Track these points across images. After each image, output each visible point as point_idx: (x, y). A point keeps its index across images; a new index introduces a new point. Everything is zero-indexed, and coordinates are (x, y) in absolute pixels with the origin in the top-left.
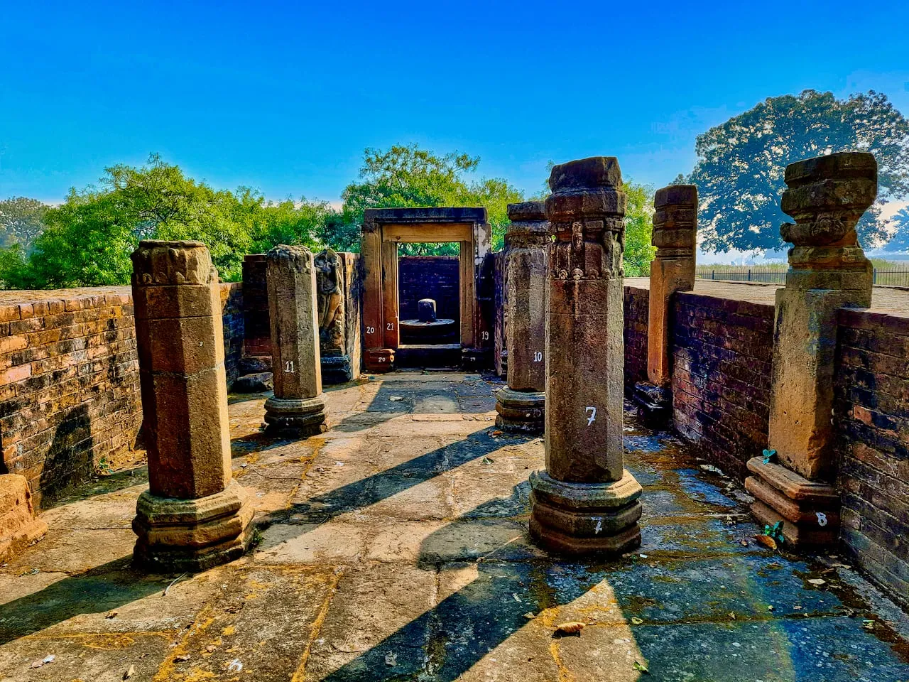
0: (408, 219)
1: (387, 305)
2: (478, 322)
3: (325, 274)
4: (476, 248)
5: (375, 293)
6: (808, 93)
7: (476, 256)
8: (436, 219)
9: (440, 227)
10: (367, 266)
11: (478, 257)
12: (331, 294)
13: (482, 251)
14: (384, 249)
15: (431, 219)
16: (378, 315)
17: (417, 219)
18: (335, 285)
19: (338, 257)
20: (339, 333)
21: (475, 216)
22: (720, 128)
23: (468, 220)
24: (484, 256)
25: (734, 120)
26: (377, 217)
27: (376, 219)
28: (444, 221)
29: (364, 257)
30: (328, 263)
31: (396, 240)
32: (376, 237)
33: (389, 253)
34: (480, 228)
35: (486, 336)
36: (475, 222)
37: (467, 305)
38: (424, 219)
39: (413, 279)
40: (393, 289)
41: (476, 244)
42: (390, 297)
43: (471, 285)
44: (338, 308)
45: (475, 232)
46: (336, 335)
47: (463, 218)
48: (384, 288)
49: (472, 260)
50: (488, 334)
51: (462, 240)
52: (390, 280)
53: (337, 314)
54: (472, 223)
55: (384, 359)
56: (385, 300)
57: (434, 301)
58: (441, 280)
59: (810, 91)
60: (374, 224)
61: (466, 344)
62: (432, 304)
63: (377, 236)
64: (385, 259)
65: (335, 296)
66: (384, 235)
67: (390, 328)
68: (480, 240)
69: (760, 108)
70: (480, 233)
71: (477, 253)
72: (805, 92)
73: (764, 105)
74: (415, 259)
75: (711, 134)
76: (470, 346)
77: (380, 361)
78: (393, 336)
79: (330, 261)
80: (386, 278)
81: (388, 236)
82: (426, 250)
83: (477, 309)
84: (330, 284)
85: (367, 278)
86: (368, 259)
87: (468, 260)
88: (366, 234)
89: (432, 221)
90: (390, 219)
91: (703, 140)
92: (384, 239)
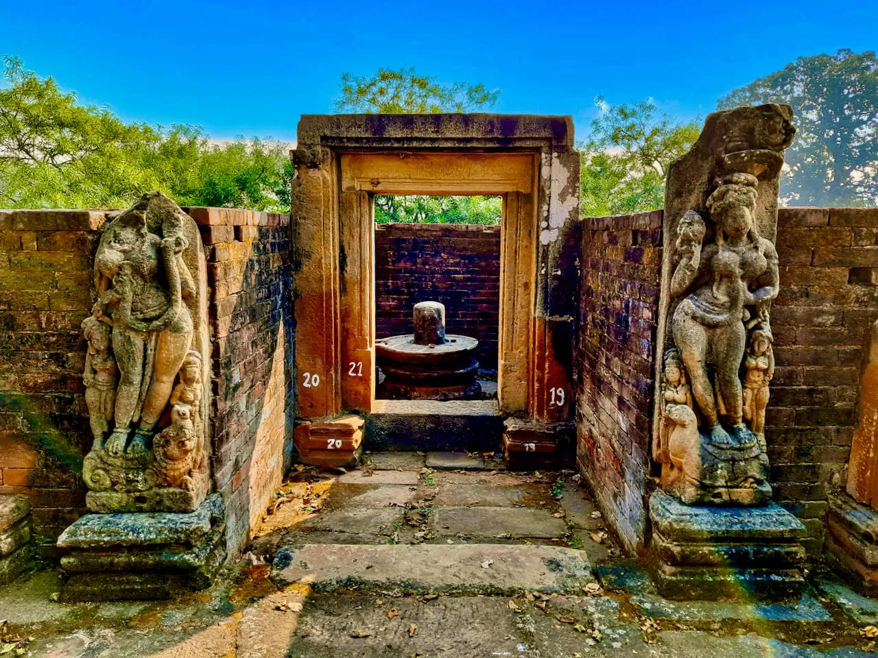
0: (398, 140)
1: (347, 325)
2: (541, 367)
3: (137, 270)
4: (545, 207)
5: (322, 300)
6: (843, 53)
7: (544, 224)
8: (460, 140)
9: (463, 162)
10: (304, 242)
11: (548, 228)
12: (158, 330)
13: (559, 213)
14: (344, 206)
15: (447, 140)
16: (328, 350)
17: (417, 139)
18: (170, 302)
19: (183, 218)
20: (182, 444)
21: (544, 134)
22: (743, 90)
23: (529, 144)
24: (561, 225)
25: (759, 80)
26: (328, 133)
27: (324, 138)
28: (475, 144)
29: (297, 224)
30: (151, 237)
31: (369, 187)
32: (324, 178)
33: (355, 214)
34: (556, 162)
35: (558, 398)
36: (545, 149)
37: (517, 327)
38: (433, 140)
39: (405, 262)
40: (362, 291)
41: (543, 197)
42: (356, 308)
43: (526, 285)
44: (183, 370)
45: (545, 171)
46: (173, 450)
47: (520, 139)
48: (344, 290)
49: (532, 231)
50: (562, 395)
51: (509, 189)
52: (357, 271)
53: (182, 386)
54: (538, 150)
55: (339, 443)
56: (346, 315)
57: (441, 307)
58: (452, 265)
59: (845, 50)
60: (319, 149)
61: (513, 408)
62: (438, 311)
63: (329, 178)
64: (346, 229)
65: (170, 337)
66: (344, 175)
67: (356, 371)
68: (555, 189)
69: (790, 68)
70: (555, 172)
71: (547, 219)
72: (840, 51)
73: (795, 65)
74: (409, 229)
75: (733, 96)
76: (522, 414)
77: (330, 447)
78: (361, 389)
79: (158, 231)
80: (348, 269)
81: (353, 178)
82: (424, 216)
83: (542, 341)
84: (153, 300)
85: (305, 269)
86: (308, 227)
87: (522, 233)
88: (303, 170)
89: (449, 145)
90: (358, 140)
91: (725, 103)
92: (346, 184)
